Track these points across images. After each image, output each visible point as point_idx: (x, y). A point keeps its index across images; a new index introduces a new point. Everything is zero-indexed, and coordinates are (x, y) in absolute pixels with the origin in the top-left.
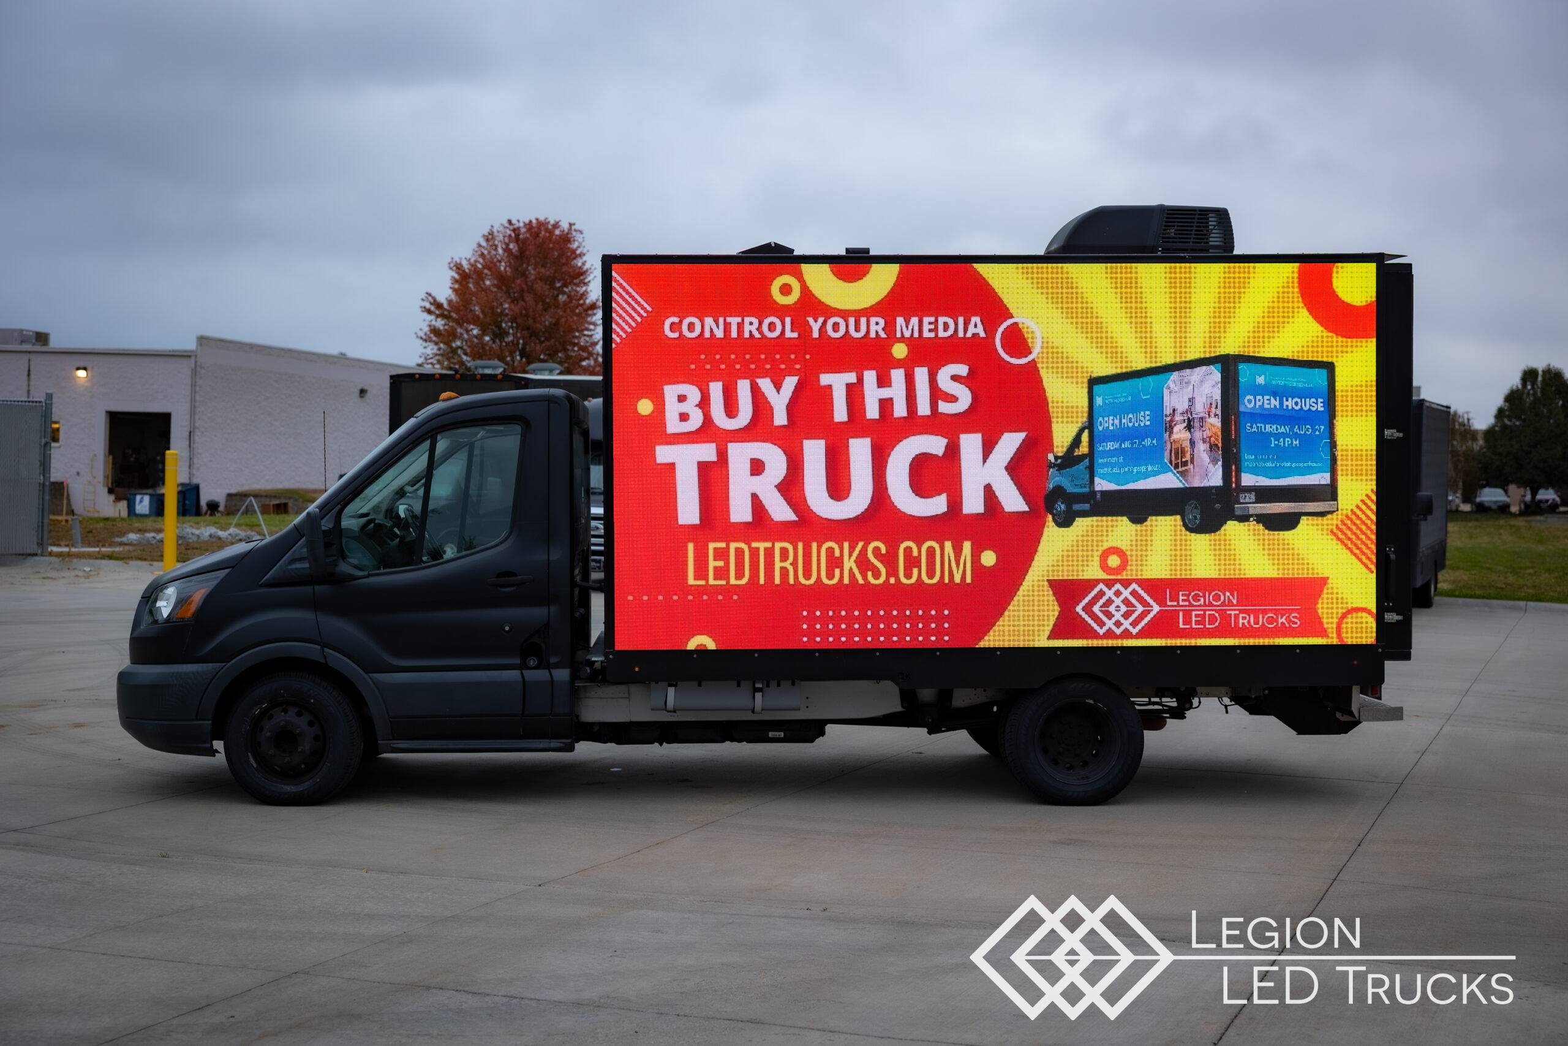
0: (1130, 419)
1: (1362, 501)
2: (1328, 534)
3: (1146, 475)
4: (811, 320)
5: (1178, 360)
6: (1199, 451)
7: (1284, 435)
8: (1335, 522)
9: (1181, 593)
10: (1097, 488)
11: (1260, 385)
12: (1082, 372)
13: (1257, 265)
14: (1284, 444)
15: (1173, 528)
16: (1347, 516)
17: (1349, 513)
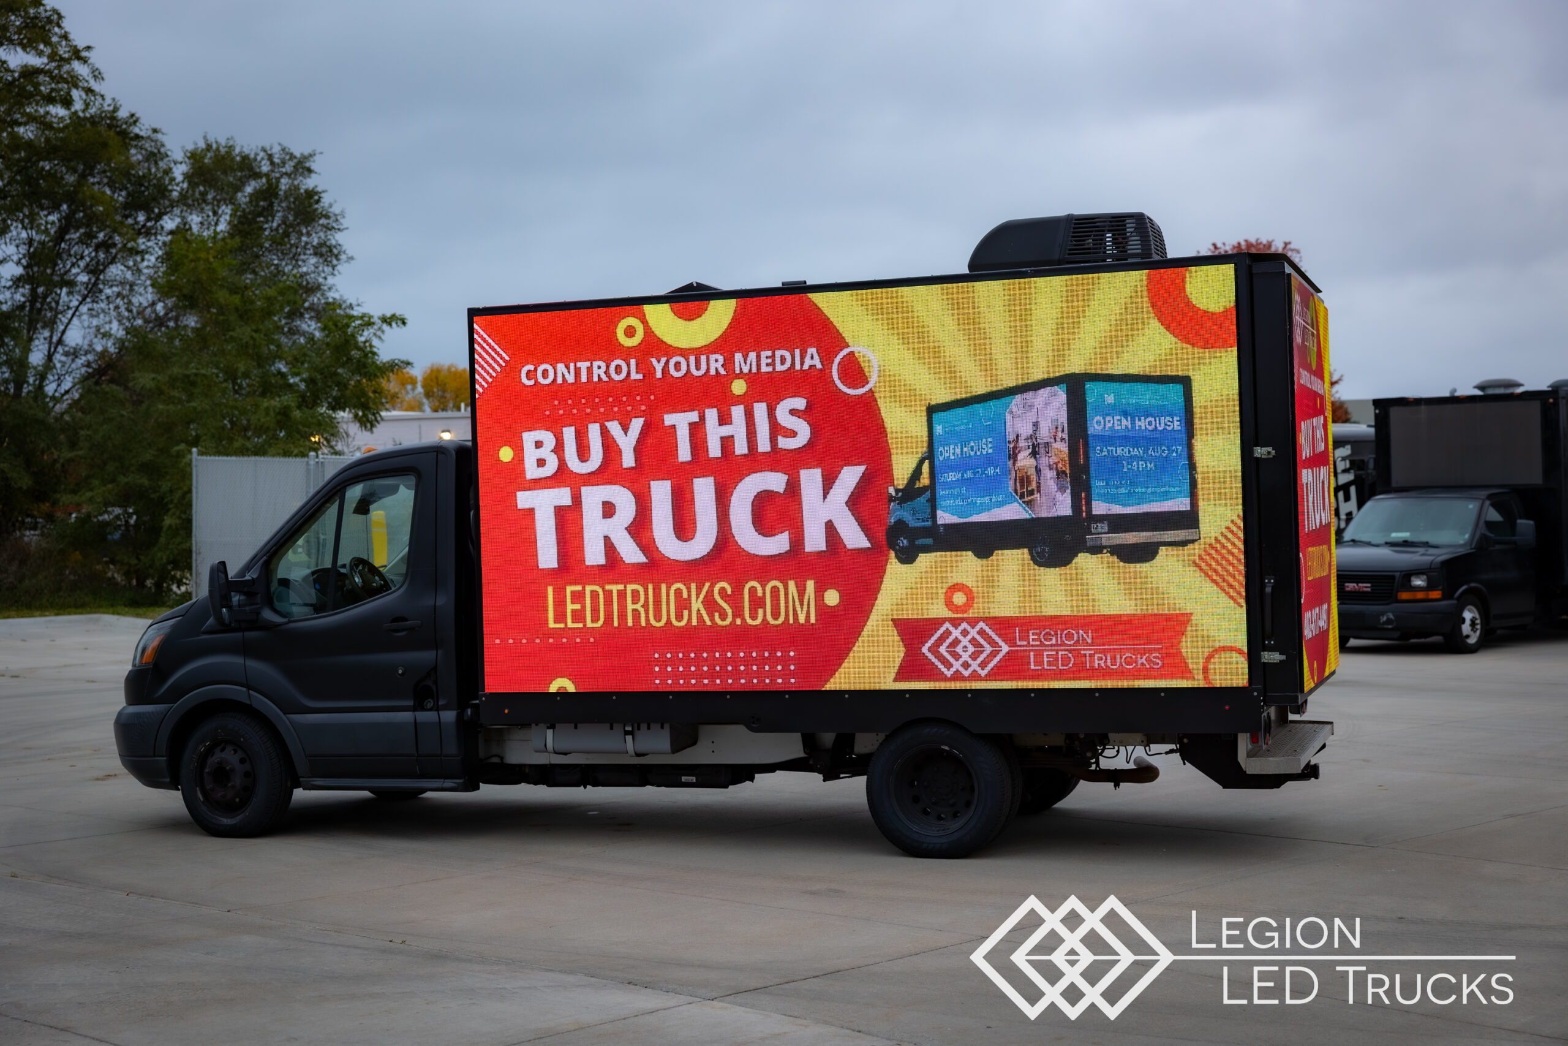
0: (972, 447)
1: (1227, 528)
2: (1189, 565)
3: (989, 507)
4: (654, 360)
5: (1020, 382)
6: (1045, 477)
7: (1138, 458)
8: (1197, 552)
9: (1031, 632)
10: (940, 522)
11: (1109, 405)
12: (921, 400)
13: (1101, 275)
14: (1138, 468)
15: (1020, 562)
16: (1210, 545)
17: (1213, 541)
